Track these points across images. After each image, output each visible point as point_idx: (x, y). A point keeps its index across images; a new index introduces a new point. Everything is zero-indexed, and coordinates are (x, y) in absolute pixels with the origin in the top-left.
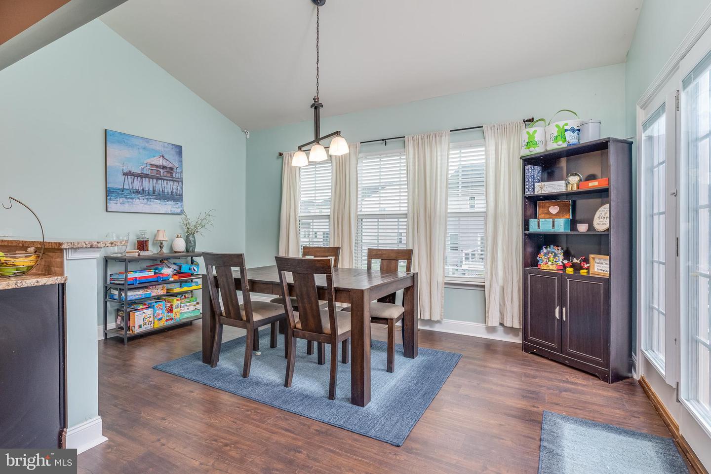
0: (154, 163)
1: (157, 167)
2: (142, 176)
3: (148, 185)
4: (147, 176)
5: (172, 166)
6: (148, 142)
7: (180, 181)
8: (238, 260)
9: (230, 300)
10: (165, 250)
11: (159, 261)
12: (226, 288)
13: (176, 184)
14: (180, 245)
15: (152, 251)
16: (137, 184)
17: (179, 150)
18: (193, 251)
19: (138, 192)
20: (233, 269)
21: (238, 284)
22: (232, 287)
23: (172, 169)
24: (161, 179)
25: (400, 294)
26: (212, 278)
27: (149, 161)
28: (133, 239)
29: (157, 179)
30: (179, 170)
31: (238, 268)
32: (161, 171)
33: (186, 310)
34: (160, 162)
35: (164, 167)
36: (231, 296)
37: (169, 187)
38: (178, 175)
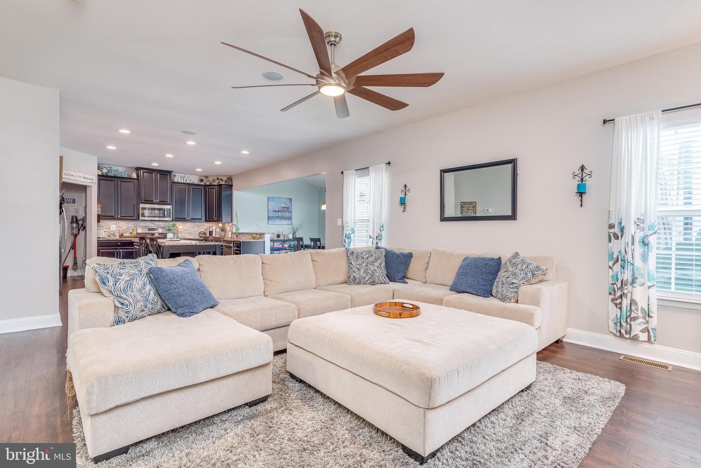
1: (283, 207)
2: (278, 211)
3: (280, 214)
4: (280, 211)
5: (288, 206)
6: (280, 199)
7: (291, 212)
8: (302, 239)
10: (286, 238)
11: (284, 241)
13: (289, 213)
14: (291, 237)
15: (282, 238)
16: (277, 215)
17: (291, 200)
19: (277, 217)
22: (301, 247)
23: (288, 208)
24: (285, 212)
26: (296, 245)
27: (281, 205)
28: (277, 234)
29: (283, 212)
30: (291, 208)
31: (302, 241)
32: (285, 209)
34: (284, 205)
35: (286, 207)
37: (287, 214)
38: (290, 210)
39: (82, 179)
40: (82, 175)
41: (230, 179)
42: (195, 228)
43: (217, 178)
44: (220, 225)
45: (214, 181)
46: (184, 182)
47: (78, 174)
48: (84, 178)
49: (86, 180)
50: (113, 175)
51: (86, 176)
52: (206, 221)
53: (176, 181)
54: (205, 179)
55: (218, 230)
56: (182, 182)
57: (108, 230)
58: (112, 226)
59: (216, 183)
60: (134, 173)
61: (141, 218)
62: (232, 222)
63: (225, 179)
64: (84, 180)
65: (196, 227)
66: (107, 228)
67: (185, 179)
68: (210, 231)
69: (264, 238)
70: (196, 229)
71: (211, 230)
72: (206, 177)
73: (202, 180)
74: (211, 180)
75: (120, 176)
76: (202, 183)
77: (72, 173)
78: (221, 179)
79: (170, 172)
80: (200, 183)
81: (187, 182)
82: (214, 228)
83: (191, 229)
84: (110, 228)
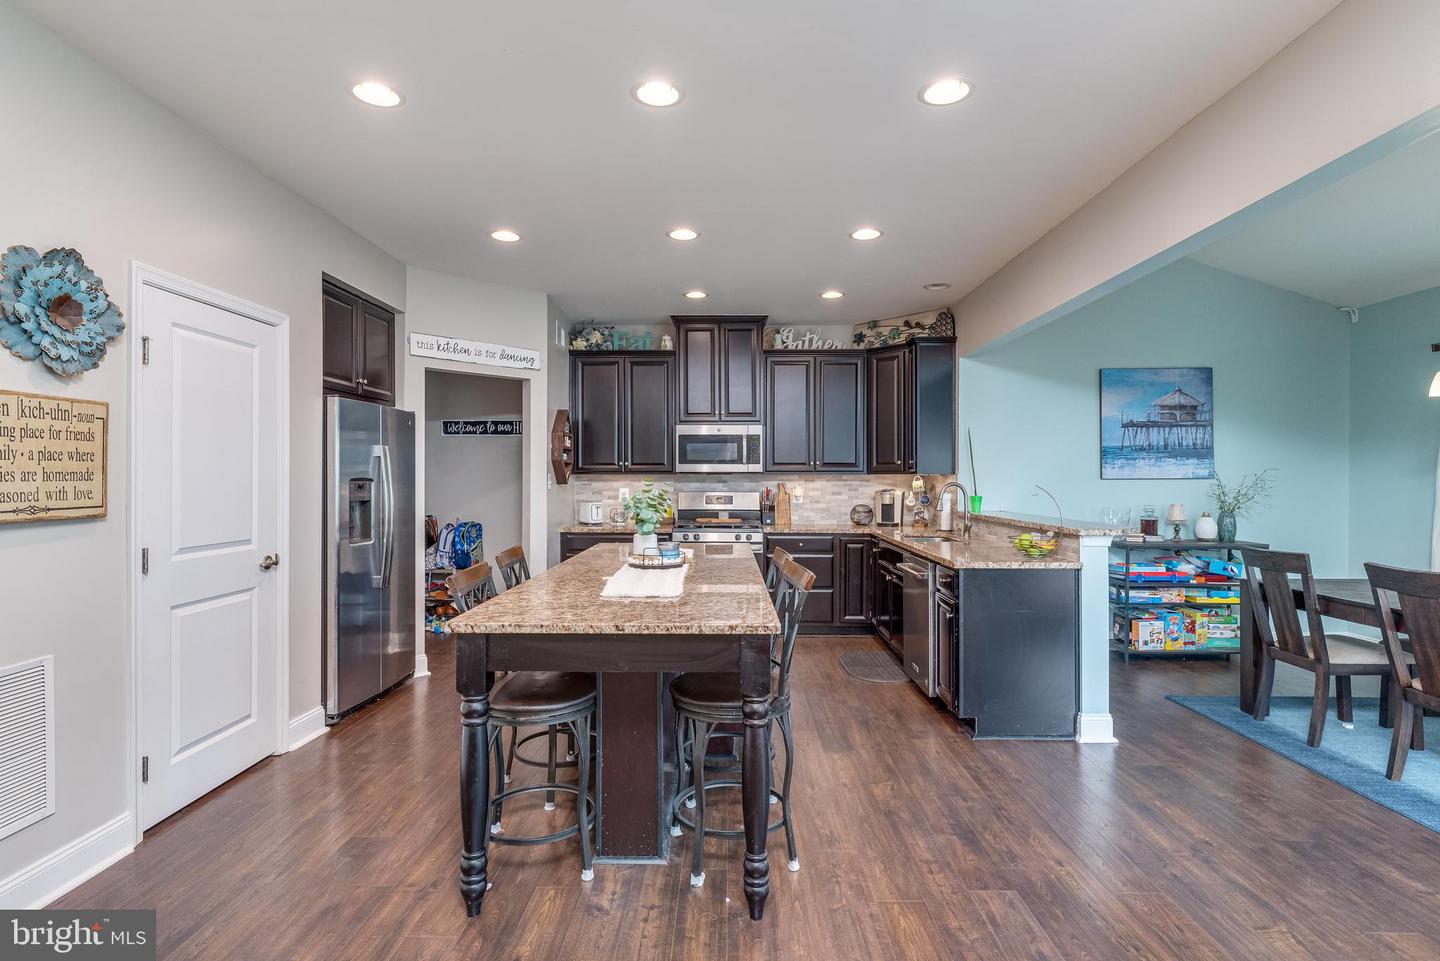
0: (1167, 403)
1: (1170, 407)
2: (1148, 425)
3: (1156, 437)
4: (1155, 424)
5: (1194, 403)
6: (1157, 374)
7: (1208, 425)
8: (1300, 562)
9: (1288, 627)
10: (1183, 535)
11: (1178, 550)
12: (1280, 603)
13: (1201, 430)
14: (1208, 529)
15: (1165, 534)
16: (1141, 438)
17: (1207, 375)
18: (1232, 540)
19: (1142, 449)
20: (1291, 576)
21: (1299, 600)
22: (1290, 604)
23: (1194, 407)
24: (1177, 426)
26: (1255, 586)
27: (1159, 401)
28: (1137, 516)
29: (1171, 426)
30: (1206, 408)
31: (1298, 576)
32: (1178, 413)
33: (1218, 635)
34: (1175, 399)
35: (1182, 407)
36: (1287, 615)
37: (1188, 436)
38: (1206, 416)
39: (497, 362)
40: (497, 349)
41: (948, 316)
42: (840, 493)
43: (907, 324)
44: (918, 484)
45: (896, 332)
46: (806, 347)
47: (484, 347)
48: (502, 357)
49: (511, 363)
50: (616, 348)
51: (510, 351)
52: (871, 471)
53: (779, 346)
54: (866, 332)
55: (910, 501)
56: (800, 347)
57: (611, 501)
58: (622, 490)
59: (902, 339)
60: (666, 337)
61: (680, 467)
62: (953, 472)
63: (929, 320)
64: (505, 362)
65: (845, 490)
66: (610, 498)
67: (807, 339)
68: (882, 505)
69: (1077, 552)
70: (844, 497)
71: (887, 501)
72: (874, 324)
73: (859, 338)
74: (886, 331)
75: (632, 348)
76: (862, 346)
77: (463, 344)
78: (918, 325)
79: (760, 321)
80: (855, 347)
81: (814, 347)
82: (898, 493)
83: (828, 497)
84: (616, 498)
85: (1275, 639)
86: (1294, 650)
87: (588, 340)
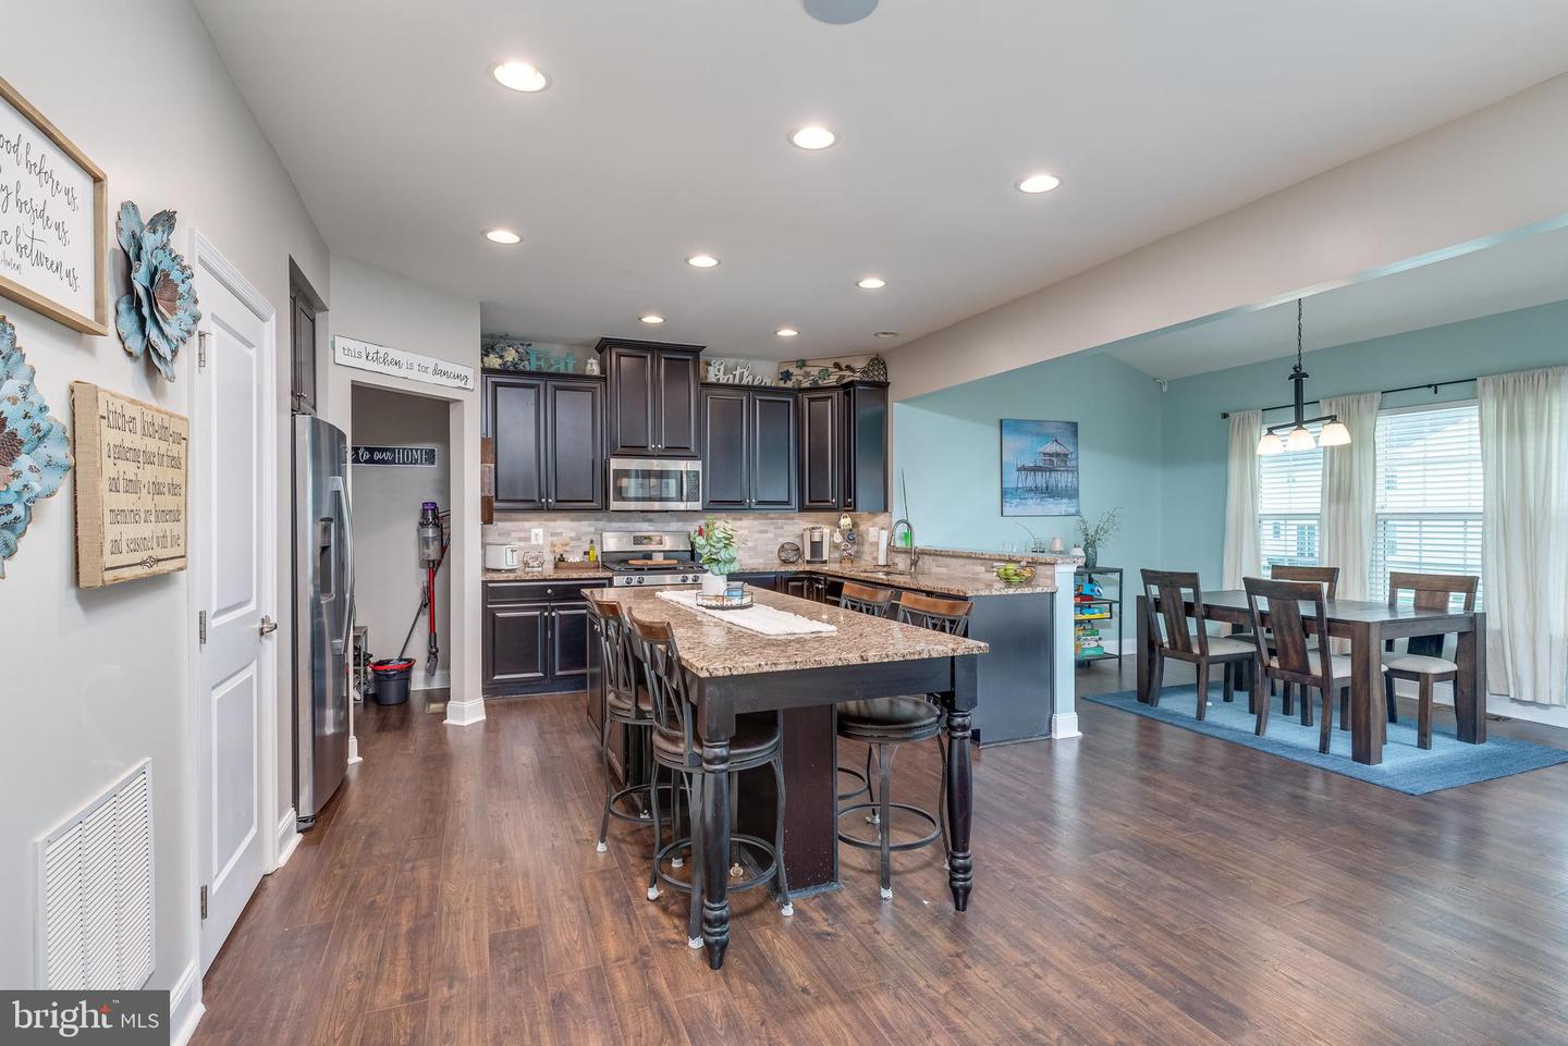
0: (1048, 451)
1: (1051, 455)
2: (1035, 469)
3: (1040, 480)
4: (1040, 469)
5: (1067, 452)
6: (1040, 425)
7: (1075, 470)
8: (1192, 580)
9: (1177, 629)
12: (1173, 612)
13: (1070, 475)
16: (1030, 482)
17: (1074, 427)
18: (1094, 566)
19: (1031, 490)
20: (1183, 591)
21: (1189, 609)
22: (1181, 612)
23: (1066, 455)
24: (1055, 471)
25: (1451, 641)
26: (1151, 600)
27: (1041, 449)
29: (1051, 471)
30: (1074, 456)
31: (1191, 591)
32: (1055, 460)
33: (1086, 646)
34: (1052, 448)
35: (1058, 455)
36: (1178, 622)
37: (1062, 480)
38: (1073, 463)
39: (429, 378)
40: (430, 362)
41: (878, 362)
42: (766, 532)
43: (837, 365)
44: (846, 521)
45: (825, 373)
46: (737, 382)
47: (415, 359)
48: (437, 372)
49: (443, 380)
50: (534, 369)
51: (443, 366)
52: (803, 508)
53: (712, 379)
54: (793, 370)
55: (838, 538)
56: (731, 381)
57: (522, 544)
58: (534, 531)
59: (832, 380)
60: (592, 361)
61: (614, 505)
62: (886, 510)
63: (860, 364)
64: (438, 379)
65: (771, 528)
66: (520, 539)
67: (738, 373)
68: (812, 542)
69: (1053, 578)
70: (771, 535)
71: (817, 539)
72: (802, 364)
73: (787, 376)
74: (815, 371)
75: (552, 370)
76: (789, 384)
77: (394, 354)
78: (849, 368)
79: (695, 351)
80: (781, 384)
81: (744, 382)
82: (827, 531)
83: (756, 536)
84: (528, 539)
85: (1165, 639)
86: (1181, 647)
87: (501, 357)
